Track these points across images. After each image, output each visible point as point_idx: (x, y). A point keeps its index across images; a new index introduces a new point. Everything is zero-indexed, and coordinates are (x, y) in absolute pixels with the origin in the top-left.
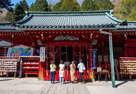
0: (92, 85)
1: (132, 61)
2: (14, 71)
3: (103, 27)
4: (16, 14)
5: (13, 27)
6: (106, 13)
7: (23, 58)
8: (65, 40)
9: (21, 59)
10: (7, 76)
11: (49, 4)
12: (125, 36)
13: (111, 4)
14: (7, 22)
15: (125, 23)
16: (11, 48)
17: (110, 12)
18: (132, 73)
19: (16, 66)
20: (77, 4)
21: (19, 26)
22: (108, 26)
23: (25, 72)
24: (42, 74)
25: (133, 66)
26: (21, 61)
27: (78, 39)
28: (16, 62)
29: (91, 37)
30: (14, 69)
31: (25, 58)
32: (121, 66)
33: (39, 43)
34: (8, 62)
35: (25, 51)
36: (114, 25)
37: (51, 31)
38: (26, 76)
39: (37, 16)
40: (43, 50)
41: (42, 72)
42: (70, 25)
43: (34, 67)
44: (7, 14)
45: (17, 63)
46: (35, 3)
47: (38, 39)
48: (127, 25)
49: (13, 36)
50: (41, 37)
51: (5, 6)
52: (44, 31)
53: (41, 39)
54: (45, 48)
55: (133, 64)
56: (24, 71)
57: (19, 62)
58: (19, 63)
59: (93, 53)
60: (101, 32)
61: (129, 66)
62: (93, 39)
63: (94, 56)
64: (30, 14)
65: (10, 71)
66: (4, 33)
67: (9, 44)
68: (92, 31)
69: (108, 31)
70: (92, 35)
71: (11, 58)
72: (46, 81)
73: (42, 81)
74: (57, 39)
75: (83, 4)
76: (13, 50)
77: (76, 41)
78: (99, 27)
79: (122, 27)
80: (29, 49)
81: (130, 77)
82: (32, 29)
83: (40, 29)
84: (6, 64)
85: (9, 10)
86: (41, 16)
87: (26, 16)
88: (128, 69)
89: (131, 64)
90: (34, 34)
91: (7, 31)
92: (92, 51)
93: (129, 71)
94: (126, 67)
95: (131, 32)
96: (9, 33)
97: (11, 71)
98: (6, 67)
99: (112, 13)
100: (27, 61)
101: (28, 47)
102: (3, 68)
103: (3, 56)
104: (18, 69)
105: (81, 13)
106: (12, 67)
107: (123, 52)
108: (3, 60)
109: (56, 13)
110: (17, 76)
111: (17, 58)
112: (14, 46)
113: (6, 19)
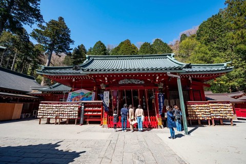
0: (162, 133)
1: (200, 105)
2: (74, 117)
3: (171, 69)
4: (74, 58)
5: (75, 71)
6: (168, 56)
7: (84, 103)
8: (129, 83)
9: (83, 104)
10: (67, 122)
11: (107, 48)
12: (190, 78)
13: (168, 48)
14: (65, 66)
15: (188, 66)
16: (71, 93)
17: (171, 55)
18: (201, 118)
19: (77, 112)
20: (135, 48)
21: (83, 70)
22: (175, 69)
23: (86, 119)
24: (106, 121)
25: (202, 110)
26: (83, 107)
27: (143, 82)
28: (77, 108)
29: (157, 81)
30: (75, 115)
31: (87, 103)
32: (189, 111)
33: (103, 87)
34: (69, 108)
35: (87, 95)
36: (181, 68)
37: (117, 74)
38: (88, 122)
39: (98, 59)
40: (106, 94)
41: (106, 119)
42: (128, 68)
43: (96, 113)
44: (65, 58)
45: (79, 109)
46: (94, 48)
47: (101, 83)
48: (191, 68)
49: (74, 80)
50: (105, 80)
51: (63, 51)
52: (109, 75)
53: (104, 83)
54: (108, 92)
55: (202, 108)
56: (86, 117)
57: (81, 107)
58: (80, 109)
59: (159, 97)
60: (169, 75)
61: (198, 111)
62: (159, 82)
63: (161, 100)
64: (90, 58)
65: (70, 117)
66: (66, 77)
67: (70, 89)
68: (159, 74)
69: (175, 74)
70: (158, 78)
71: (72, 104)
72: (110, 129)
73: (106, 129)
74: (121, 82)
75: (141, 48)
76: (73, 95)
77: (141, 84)
78: (166, 69)
79: (187, 70)
80: (91, 94)
81: (199, 123)
82: (97, 73)
83: (105, 72)
84: (67, 110)
85: (68, 55)
86: (102, 59)
87: (87, 60)
88: (197, 113)
89: (199, 108)
90: (98, 77)
91: (69, 75)
92: (159, 95)
93: (198, 116)
94: (195, 112)
95: (197, 75)
96: (71, 76)
97: (72, 117)
98: (67, 112)
99: (173, 56)
100: (89, 107)
101: (89, 92)
102: (63, 113)
103: (62, 101)
104: (79, 115)
105: (142, 56)
106: (73, 112)
107: (189, 95)
108: (63, 105)
109: (117, 57)
110: (78, 123)
111: (78, 103)
112: (74, 90)
113: (64, 63)
